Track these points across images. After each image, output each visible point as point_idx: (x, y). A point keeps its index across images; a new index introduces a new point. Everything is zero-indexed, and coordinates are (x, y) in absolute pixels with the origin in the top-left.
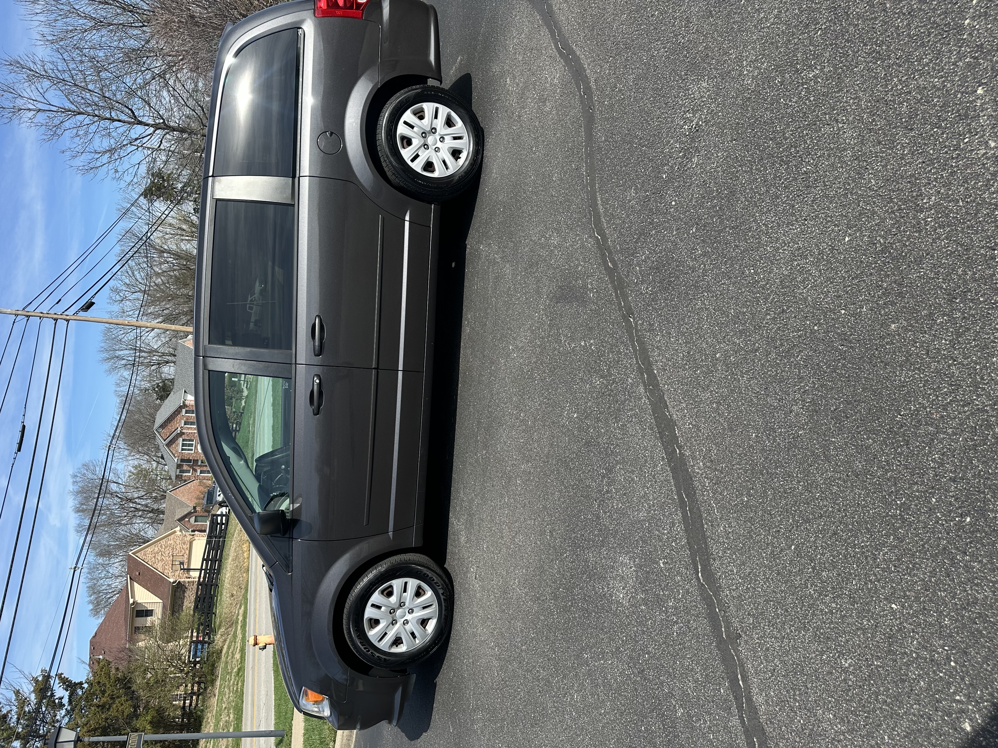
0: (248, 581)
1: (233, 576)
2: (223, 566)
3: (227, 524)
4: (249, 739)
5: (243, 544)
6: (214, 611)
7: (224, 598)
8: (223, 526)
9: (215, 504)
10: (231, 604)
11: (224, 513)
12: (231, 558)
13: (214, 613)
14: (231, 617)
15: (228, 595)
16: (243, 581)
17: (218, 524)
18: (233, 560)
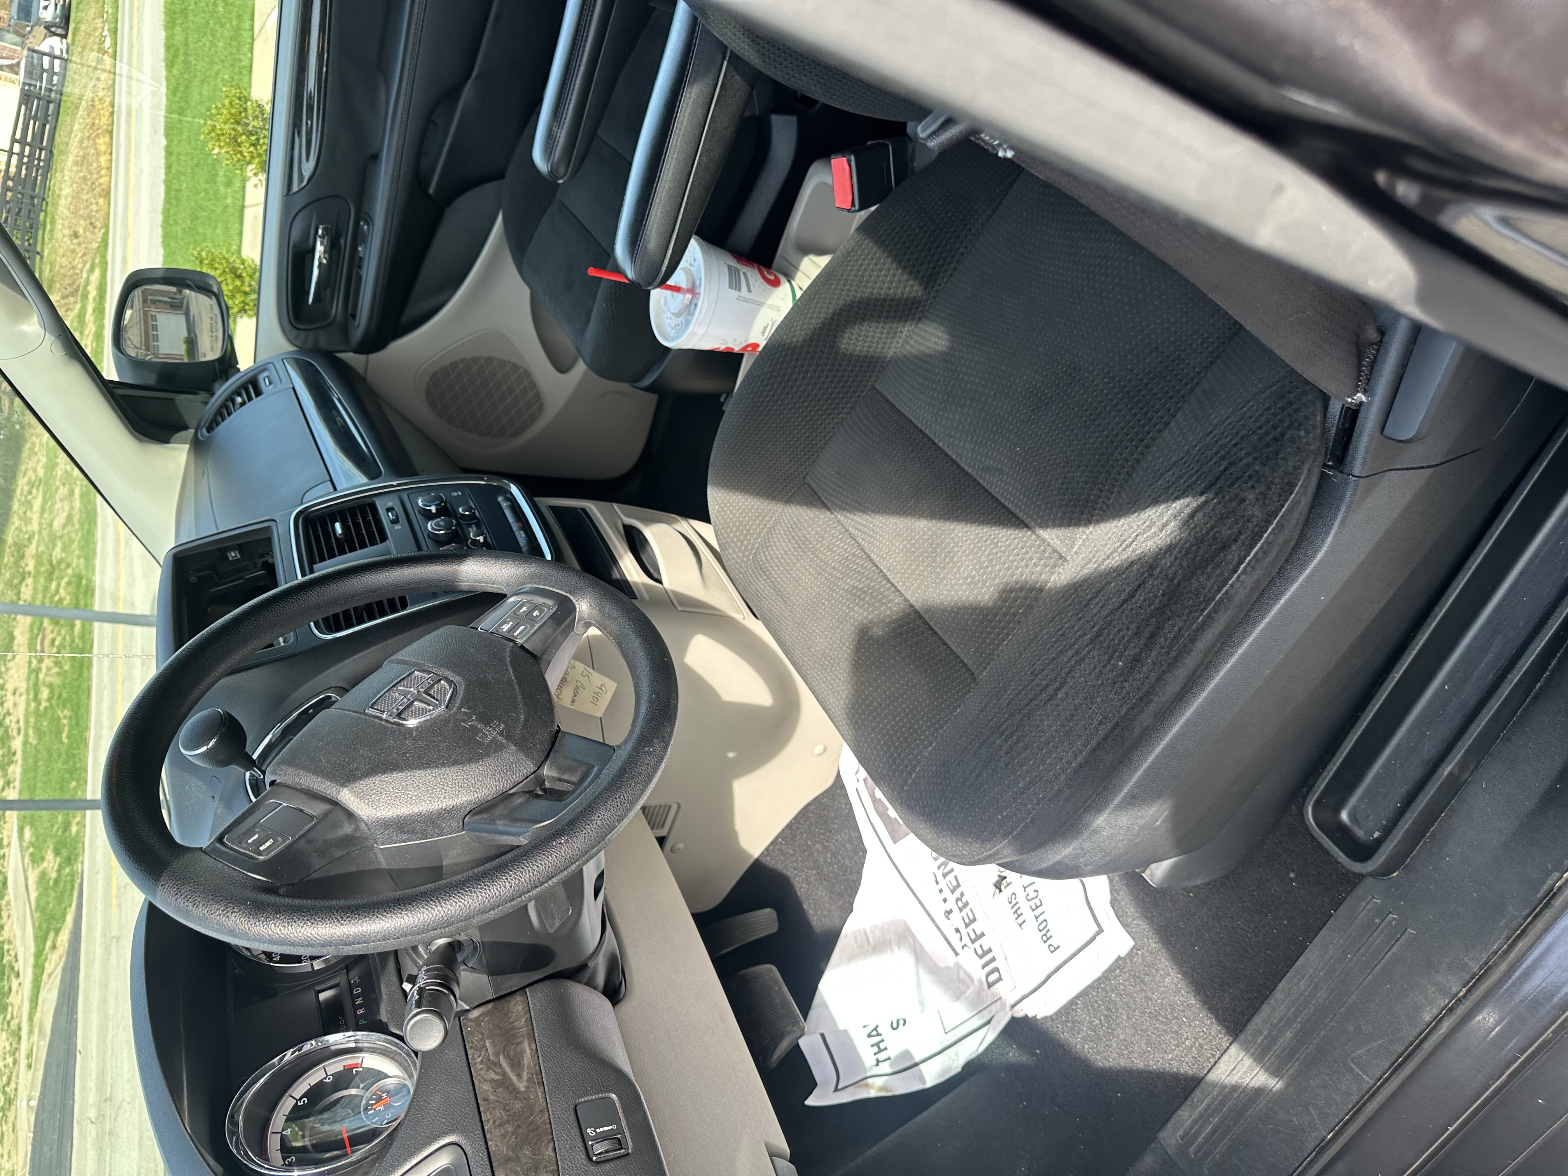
0: (108, 213)
1: (76, 196)
2: (56, 164)
3: (63, 75)
4: (107, 626)
5: (98, 136)
6: (39, 249)
7: (58, 235)
8: (55, 78)
9: (36, 24)
10: (73, 251)
11: (57, 53)
12: (71, 158)
13: (38, 253)
14: (72, 276)
15: (66, 232)
16: (97, 211)
17: (45, 70)
18: (76, 163)
